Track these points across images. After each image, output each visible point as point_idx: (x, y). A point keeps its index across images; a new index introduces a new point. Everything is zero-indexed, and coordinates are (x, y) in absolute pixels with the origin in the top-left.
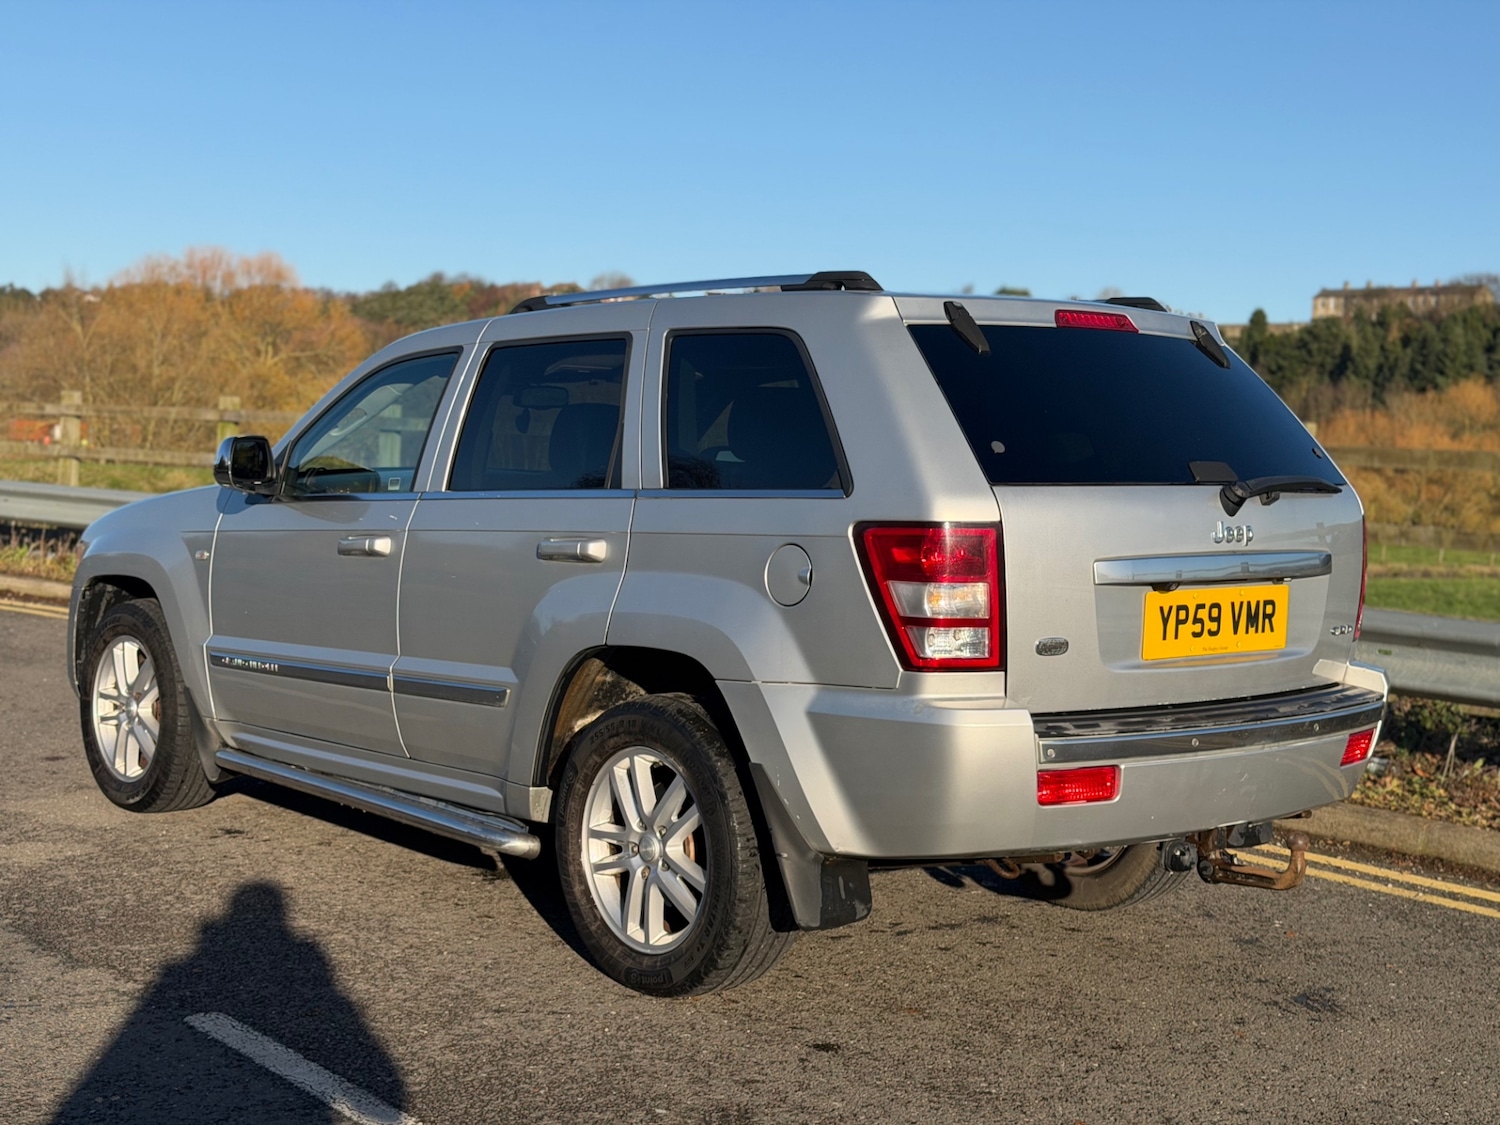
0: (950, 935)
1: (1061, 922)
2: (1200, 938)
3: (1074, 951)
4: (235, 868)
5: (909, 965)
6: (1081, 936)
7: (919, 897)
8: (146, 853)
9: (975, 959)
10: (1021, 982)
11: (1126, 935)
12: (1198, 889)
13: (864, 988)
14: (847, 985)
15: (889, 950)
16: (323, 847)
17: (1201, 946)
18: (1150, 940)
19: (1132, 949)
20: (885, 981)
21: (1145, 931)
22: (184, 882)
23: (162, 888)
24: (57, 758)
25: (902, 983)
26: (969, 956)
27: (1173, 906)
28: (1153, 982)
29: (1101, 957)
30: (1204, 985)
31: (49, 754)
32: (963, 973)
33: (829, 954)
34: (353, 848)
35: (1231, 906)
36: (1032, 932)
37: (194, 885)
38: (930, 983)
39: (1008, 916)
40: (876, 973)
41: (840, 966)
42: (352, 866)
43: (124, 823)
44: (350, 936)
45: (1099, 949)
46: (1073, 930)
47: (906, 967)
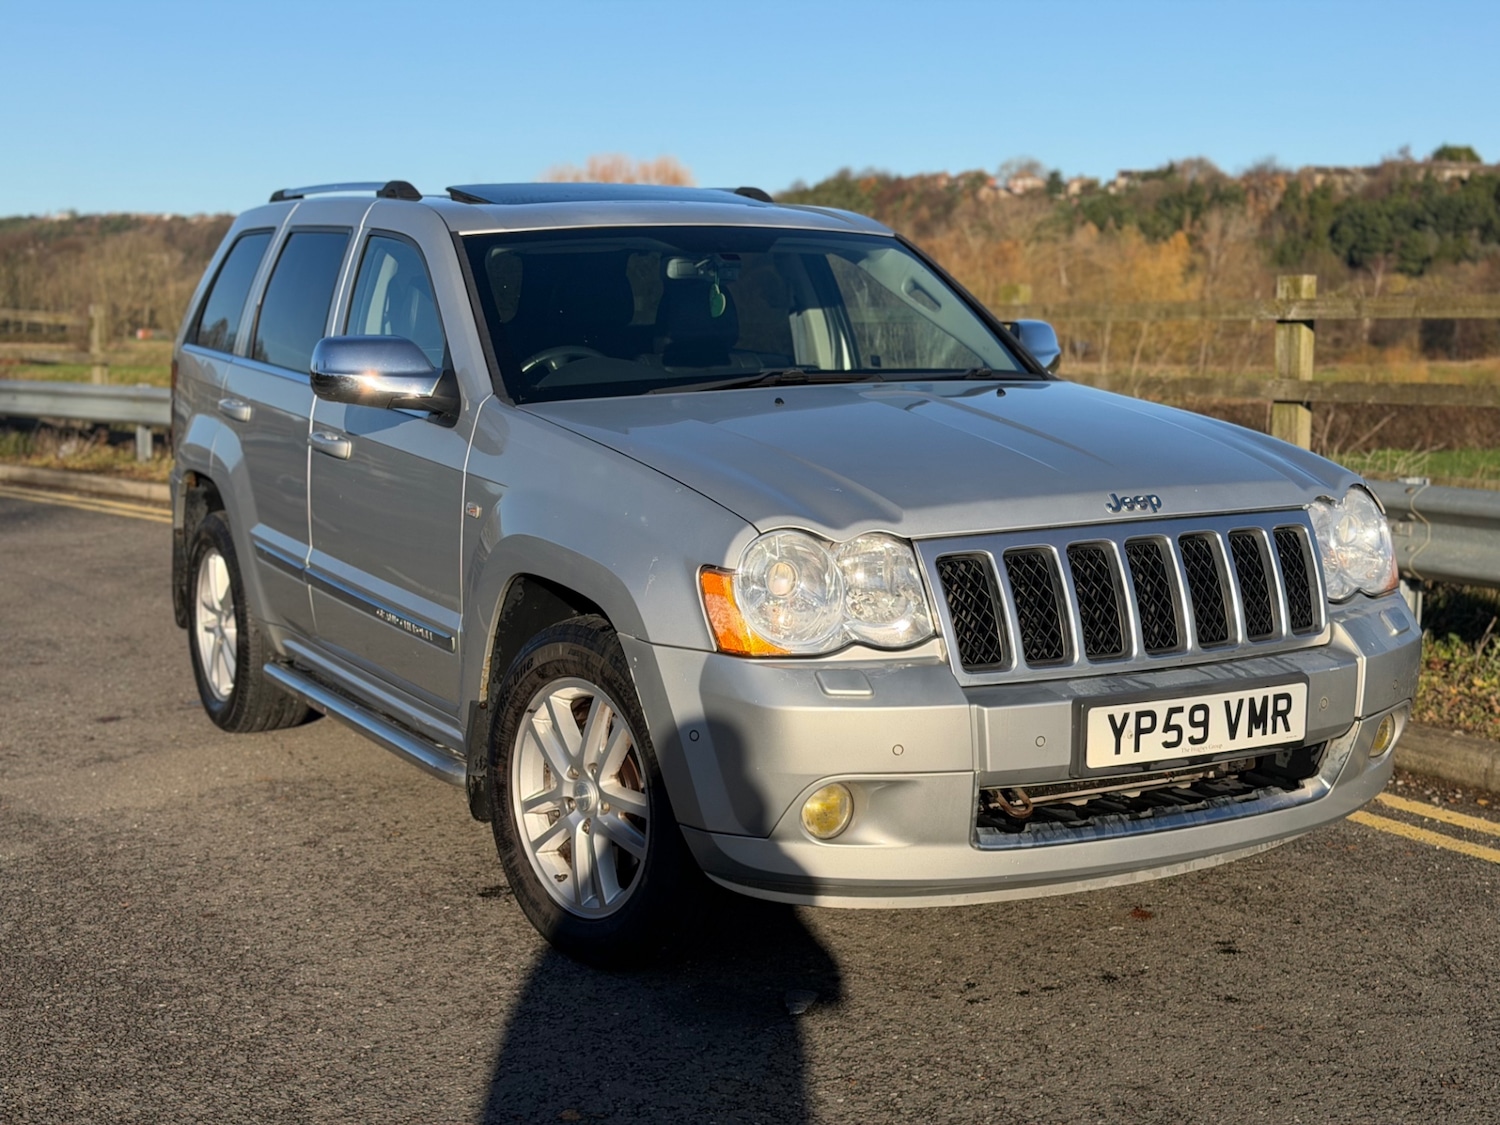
0: (1040, 1006)
1: (1217, 985)
2: (1416, 1018)
3: (1212, 1041)
4: (172, 883)
5: (953, 1063)
6: (1234, 1010)
7: (1030, 938)
8: (88, 856)
9: (1057, 1054)
10: (1106, 1099)
11: (1306, 1009)
12: (1446, 926)
13: (866, 1106)
14: (841, 1100)
15: (937, 1033)
16: (305, 849)
17: (1413, 1033)
18: (1339, 1019)
19: (1304, 1038)
20: (900, 1096)
21: (1338, 1002)
22: (93, 903)
23: (58, 912)
24: (111, 719)
25: (926, 1096)
26: (1050, 1046)
27: (1398, 957)
28: (1312, 1103)
29: (1250, 1052)
30: (1390, 1111)
31: (111, 712)
32: (1025, 1079)
33: (848, 1038)
34: (341, 850)
35: (1485, 957)
36: (1164, 1003)
37: (100, 908)
38: (966, 1099)
39: (1143, 972)
40: (897, 1080)
41: (851, 1063)
42: (317, 879)
43: (103, 811)
44: (220, 998)
45: (1254, 1036)
46: (1229, 999)
47: (946, 1067)
